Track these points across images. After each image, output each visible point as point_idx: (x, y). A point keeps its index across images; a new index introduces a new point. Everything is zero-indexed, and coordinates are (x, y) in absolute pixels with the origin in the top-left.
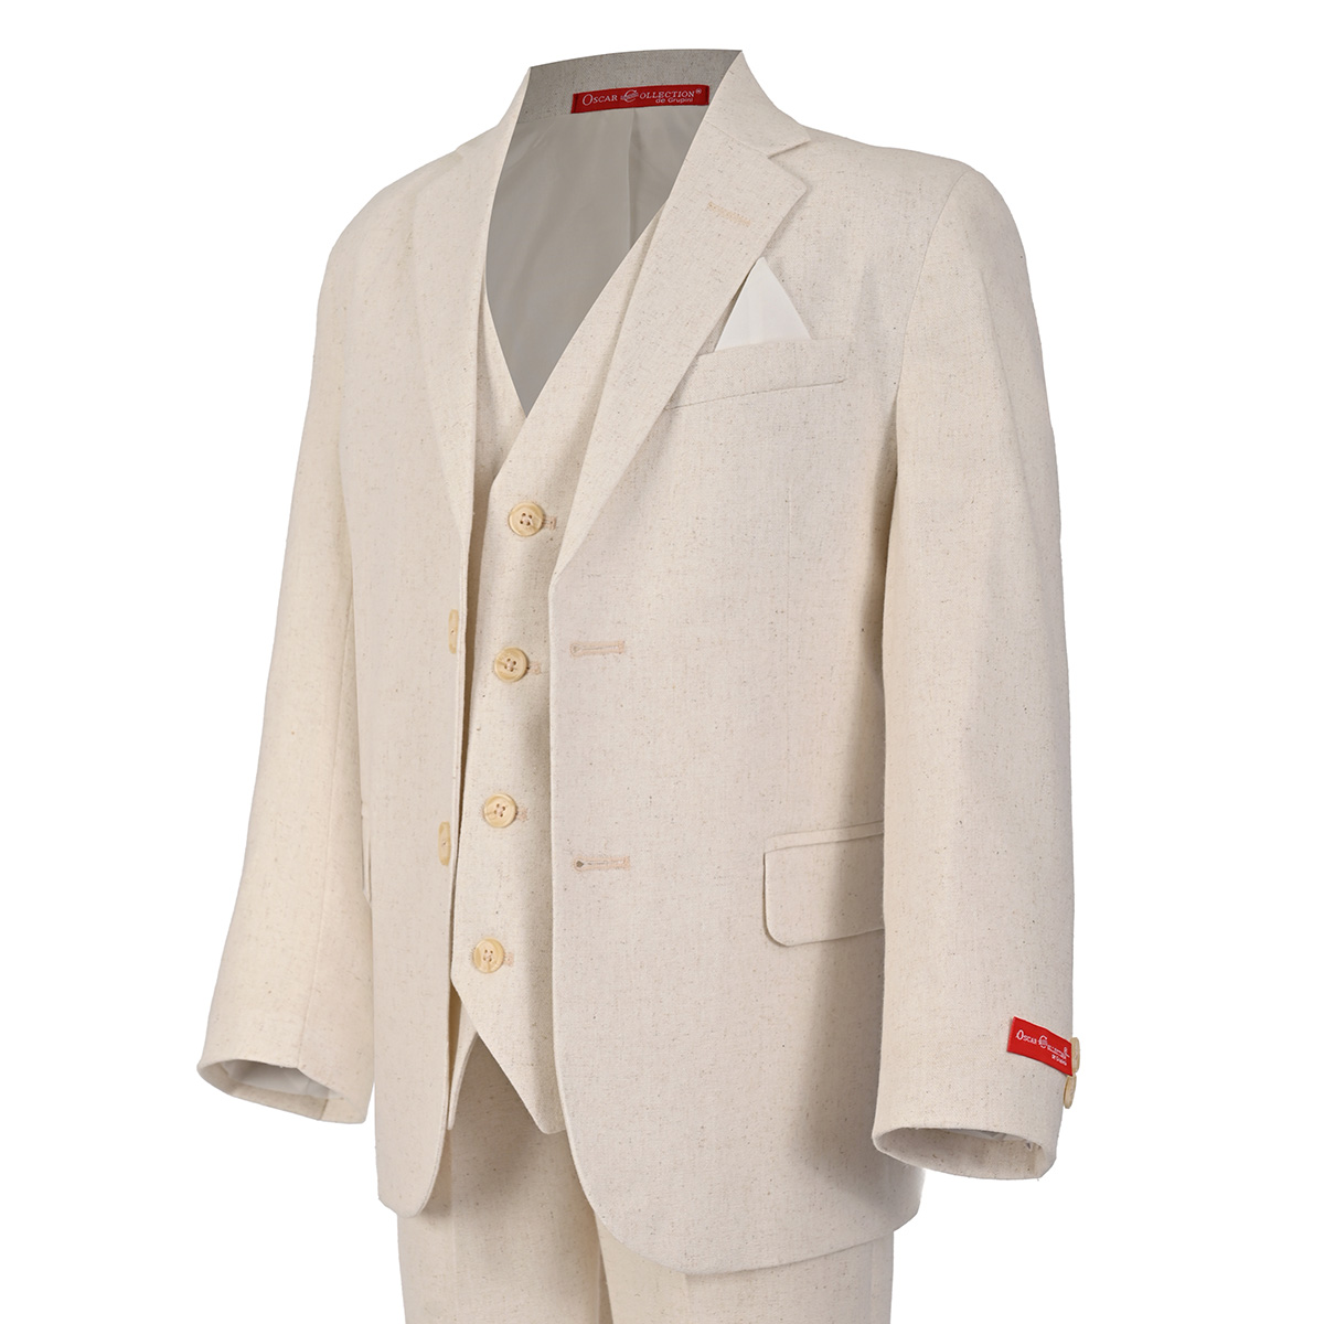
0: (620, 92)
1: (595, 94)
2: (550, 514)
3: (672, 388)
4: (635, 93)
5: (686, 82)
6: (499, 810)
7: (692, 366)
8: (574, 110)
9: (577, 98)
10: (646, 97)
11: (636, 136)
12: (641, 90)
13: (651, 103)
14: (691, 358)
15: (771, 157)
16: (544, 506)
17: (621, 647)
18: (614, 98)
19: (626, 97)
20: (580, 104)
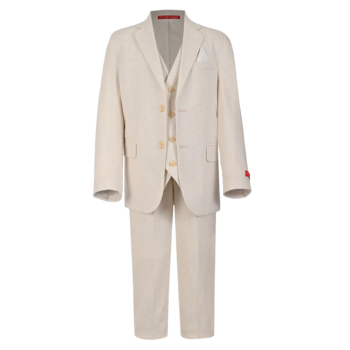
0: (166, 16)
1: (162, 16)
2: (175, 89)
3: (191, 68)
4: (168, 17)
5: (176, 15)
6: (172, 139)
7: (194, 64)
8: (158, 19)
9: (159, 17)
10: (170, 17)
11: (169, 23)
12: (169, 16)
13: (171, 18)
14: (193, 63)
15: (197, 30)
16: (174, 87)
17: (185, 111)
18: (165, 17)
19: (167, 17)
20: (159, 18)
